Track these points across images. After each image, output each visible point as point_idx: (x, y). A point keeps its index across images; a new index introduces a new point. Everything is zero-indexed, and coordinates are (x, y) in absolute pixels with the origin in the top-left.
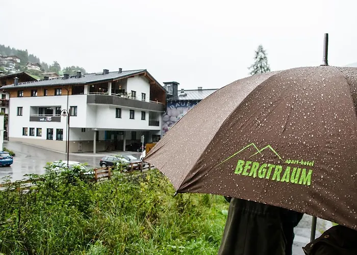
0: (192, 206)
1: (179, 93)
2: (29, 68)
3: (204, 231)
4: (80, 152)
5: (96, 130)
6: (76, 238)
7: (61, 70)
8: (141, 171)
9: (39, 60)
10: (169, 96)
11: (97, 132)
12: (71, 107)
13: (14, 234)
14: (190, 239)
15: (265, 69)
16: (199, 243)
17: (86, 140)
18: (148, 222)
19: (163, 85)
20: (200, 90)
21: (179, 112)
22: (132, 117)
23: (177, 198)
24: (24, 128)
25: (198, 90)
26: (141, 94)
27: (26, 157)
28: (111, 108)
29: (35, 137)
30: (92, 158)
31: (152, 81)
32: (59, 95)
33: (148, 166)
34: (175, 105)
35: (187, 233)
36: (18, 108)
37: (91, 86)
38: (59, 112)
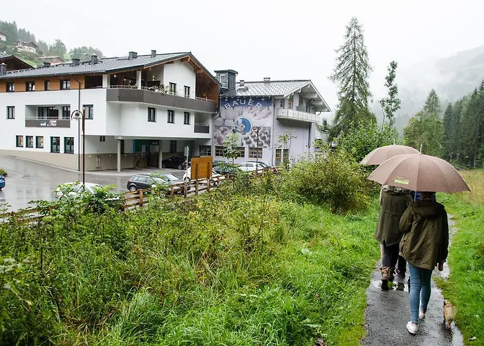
0: (263, 242)
1: (237, 87)
2: (19, 50)
3: (279, 275)
4: (98, 169)
5: (120, 138)
6: (113, 284)
7: (67, 52)
8: (185, 196)
9: (33, 37)
10: (223, 91)
11: (122, 142)
12: (84, 106)
13: (37, 278)
14: (262, 286)
15: (361, 52)
16: (274, 290)
17: (107, 153)
18: (205, 264)
19: (214, 75)
20: (267, 82)
21: (237, 114)
22: (171, 121)
23: (242, 232)
24: (17, 137)
25: (265, 82)
26: (183, 88)
27: (23, 178)
28: (141, 107)
29: (34, 149)
30: (114, 178)
31: (199, 69)
32: (67, 89)
33: (194, 189)
34: (231, 104)
35: (257, 278)
36: (8, 107)
37: (112, 76)
38: (67, 113)
